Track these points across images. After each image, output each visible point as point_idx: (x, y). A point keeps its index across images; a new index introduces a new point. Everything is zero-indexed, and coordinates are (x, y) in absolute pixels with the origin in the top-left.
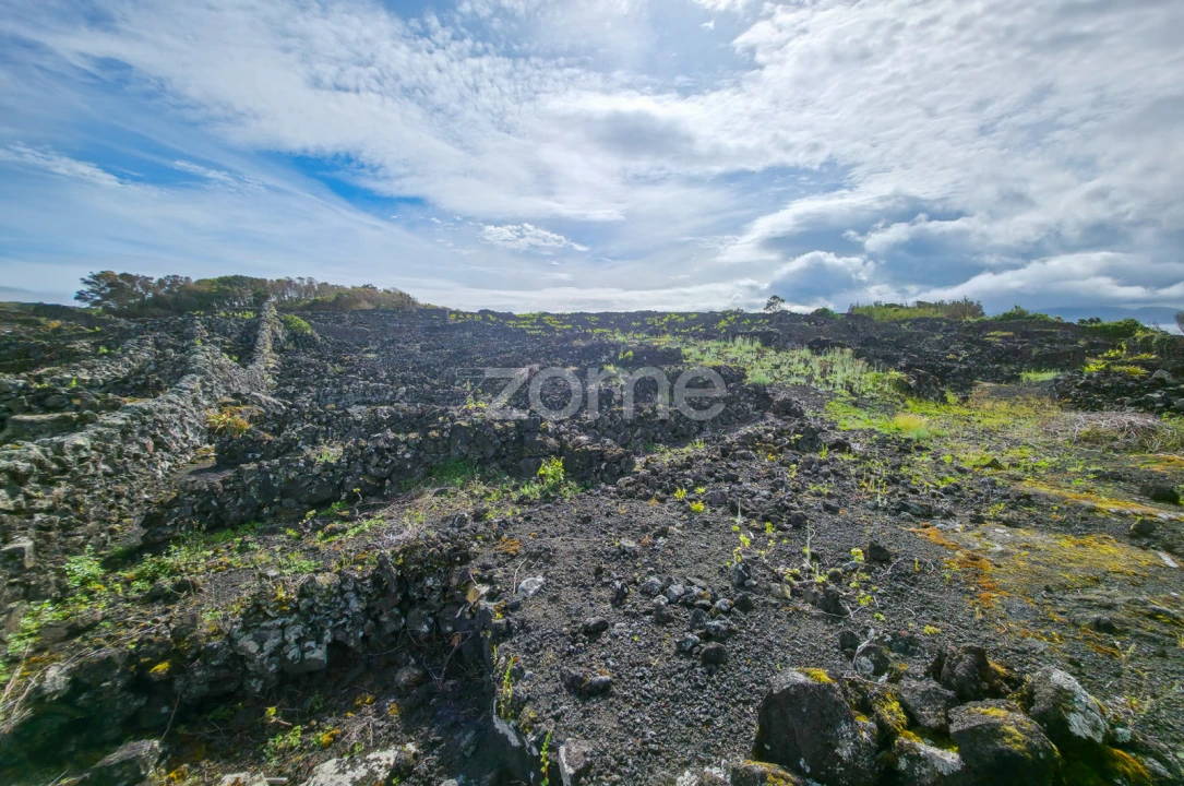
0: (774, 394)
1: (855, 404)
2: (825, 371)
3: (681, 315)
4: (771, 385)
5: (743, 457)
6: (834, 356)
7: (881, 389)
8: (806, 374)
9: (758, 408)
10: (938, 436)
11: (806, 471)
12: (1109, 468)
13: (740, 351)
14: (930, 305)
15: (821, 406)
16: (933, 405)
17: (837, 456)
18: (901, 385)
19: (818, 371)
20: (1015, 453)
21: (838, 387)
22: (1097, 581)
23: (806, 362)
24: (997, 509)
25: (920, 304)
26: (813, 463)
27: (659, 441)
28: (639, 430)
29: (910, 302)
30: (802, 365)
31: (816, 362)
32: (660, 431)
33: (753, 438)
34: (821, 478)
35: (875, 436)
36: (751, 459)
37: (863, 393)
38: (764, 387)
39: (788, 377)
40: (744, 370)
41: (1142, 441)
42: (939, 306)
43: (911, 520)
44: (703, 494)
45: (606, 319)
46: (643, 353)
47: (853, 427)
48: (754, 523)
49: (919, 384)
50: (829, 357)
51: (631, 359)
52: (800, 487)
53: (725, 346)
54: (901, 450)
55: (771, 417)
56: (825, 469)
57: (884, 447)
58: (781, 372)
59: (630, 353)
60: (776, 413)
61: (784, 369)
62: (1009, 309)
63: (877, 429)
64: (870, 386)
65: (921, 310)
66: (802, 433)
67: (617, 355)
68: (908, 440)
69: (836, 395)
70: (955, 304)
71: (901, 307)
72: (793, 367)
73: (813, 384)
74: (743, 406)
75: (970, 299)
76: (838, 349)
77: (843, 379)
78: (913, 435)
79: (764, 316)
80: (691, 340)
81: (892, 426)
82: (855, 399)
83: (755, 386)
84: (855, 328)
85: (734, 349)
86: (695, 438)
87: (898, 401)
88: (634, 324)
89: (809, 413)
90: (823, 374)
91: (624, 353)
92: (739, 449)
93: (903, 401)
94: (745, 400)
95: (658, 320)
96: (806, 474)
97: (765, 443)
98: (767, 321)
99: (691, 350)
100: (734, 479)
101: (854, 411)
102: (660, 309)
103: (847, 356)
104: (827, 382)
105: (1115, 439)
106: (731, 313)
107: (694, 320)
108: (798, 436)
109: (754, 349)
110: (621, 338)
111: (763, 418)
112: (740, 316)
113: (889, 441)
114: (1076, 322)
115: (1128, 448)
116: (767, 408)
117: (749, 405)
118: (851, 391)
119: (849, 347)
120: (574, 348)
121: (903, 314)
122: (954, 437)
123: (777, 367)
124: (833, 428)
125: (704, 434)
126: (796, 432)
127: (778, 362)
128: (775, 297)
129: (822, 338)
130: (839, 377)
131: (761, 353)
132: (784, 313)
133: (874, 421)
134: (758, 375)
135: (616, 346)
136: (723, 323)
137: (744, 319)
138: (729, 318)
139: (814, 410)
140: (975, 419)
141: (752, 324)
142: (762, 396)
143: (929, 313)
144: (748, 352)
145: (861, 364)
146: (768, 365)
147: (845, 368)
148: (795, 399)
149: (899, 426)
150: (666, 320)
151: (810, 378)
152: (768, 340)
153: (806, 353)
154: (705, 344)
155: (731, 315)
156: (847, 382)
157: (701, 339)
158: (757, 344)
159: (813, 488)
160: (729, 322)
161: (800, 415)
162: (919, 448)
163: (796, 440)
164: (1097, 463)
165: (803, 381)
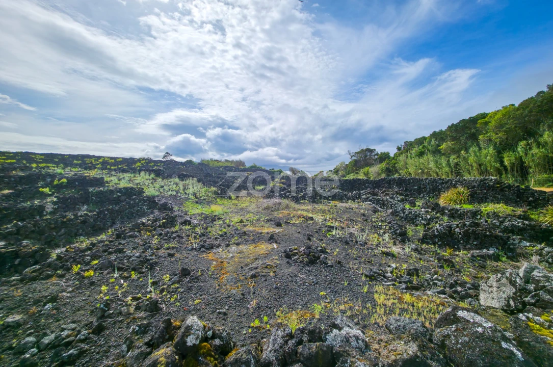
0: (159, 200)
1: (197, 202)
2: (185, 188)
3: (112, 158)
4: (158, 196)
5: (131, 236)
6: (189, 181)
7: (208, 195)
8: (177, 190)
9: (150, 208)
10: (226, 213)
11: (165, 238)
12: (270, 217)
13: (144, 179)
14: (229, 161)
15: (182, 204)
16: (226, 200)
17: (183, 228)
18: (215, 193)
19: (182, 188)
20: (248, 216)
21: (190, 195)
22: (256, 259)
23: (177, 184)
24: (236, 239)
25: (227, 161)
26: (168, 233)
27: (81, 235)
28: (63, 230)
29: (223, 160)
30: (175, 186)
31: (181, 184)
32: (81, 228)
33: (139, 225)
34: (172, 240)
35: (203, 216)
36: (136, 237)
37: (201, 197)
38: (154, 197)
39: (167, 191)
40: (143, 189)
41: (278, 207)
42: (232, 162)
43: (204, 252)
44: (96, 264)
45: (50, 158)
46: (75, 180)
47: (195, 213)
48: (126, 274)
49: (221, 192)
50: (187, 182)
51: (64, 184)
52: (159, 247)
53: (135, 176)
54: (212, 220)
55: (157, 213)
56: (174, 235)
57: (206, 220)
58: (164, 189)
59: (65, 180)
60: (159, 210)
61: (166, 188)
62: (252, 165)
63: (204, 212)
64: (203, 194)
65: (227, 163)
66: (167, 219)
67: (52, 181)
68: (215, 216)
69: (189, 199)
70: (237, 161)
71: (220, 161)
72: (170, 187)
73: (179, 195)
74: (141, 208)
75: (242, 160)
76: (191, 178)
77: (192, 191)
78: (217, 214)
79: (161, 162)
80: (113, 173)
81: (210, 210)
82: (197, 200)
83: (148, 197)
84: (202, 169)
85: (139, 178)
86: (108, 229)
87: (214, 199)
88: (75, 162)
89: (176, 208)
90: (184, 190)
91: (59, 180)
92: (129, 232)
93: (216, 200)
94: (142, 205)
95: (95, 161)
96: (164, 240)
97: (145, 227)
98: (163, 164)
99: (112, 178)
100: (121, 251)
101: (196, 205)
102: (97, 154)
103: (195, 181)
104: (186, 193)
105: (272, 208)
106: (144, 159)
107: (120, 161)
108: (164, 221)
109: (150, 178)
110: (59, 171)
111: (152, 213)
112: (149, 161)
113: (208, 217)
114: (269, 170)
115: (275, 210)
116: (154, 208)
117: (144, 207)
118: (196, 197)
119: (196, 177)
120: (10, 177)
121: (221, 164)
122: (231, 212)
123: (162, 187)
124: (186, 214)
125: (115, 226)
126: (163, 219)
127: (163, 185)
128: (167, 153)
129: (185, 173)
130: (191, 191)
131: (154, 180)
132: (172, 161)
133: (204, 209)
134: (150, 191)
135: (53, 176)
136: (138, 164)
137: (150, 163)
138: (142, 162)
139: (179, 207)
140: (239, 204)
141: (154, 166)
142: (152, 202)
143: (229, 164)
144: (147, 180)
145: (200, 184)
146: (158, 186)
147: (194, 186)
148: (170, 202)
149: (213, 210)
150: (101, 160)
151: (177, 192)
152: (158, 173)
153: (177, 180)
154: (121, 175)
155: (143, 160)
156: (194, 193)
157: (120, 172)
158: (153, 176)
159: (166, 246)
160: (142, 164)
161: (171, 209)
162: (219, 219)
163: (163, 223)
164: (268, 216)
165: (174, 193)
